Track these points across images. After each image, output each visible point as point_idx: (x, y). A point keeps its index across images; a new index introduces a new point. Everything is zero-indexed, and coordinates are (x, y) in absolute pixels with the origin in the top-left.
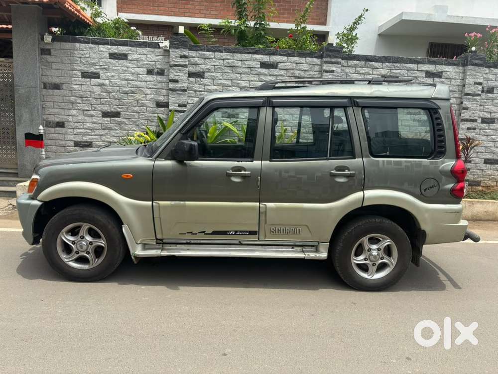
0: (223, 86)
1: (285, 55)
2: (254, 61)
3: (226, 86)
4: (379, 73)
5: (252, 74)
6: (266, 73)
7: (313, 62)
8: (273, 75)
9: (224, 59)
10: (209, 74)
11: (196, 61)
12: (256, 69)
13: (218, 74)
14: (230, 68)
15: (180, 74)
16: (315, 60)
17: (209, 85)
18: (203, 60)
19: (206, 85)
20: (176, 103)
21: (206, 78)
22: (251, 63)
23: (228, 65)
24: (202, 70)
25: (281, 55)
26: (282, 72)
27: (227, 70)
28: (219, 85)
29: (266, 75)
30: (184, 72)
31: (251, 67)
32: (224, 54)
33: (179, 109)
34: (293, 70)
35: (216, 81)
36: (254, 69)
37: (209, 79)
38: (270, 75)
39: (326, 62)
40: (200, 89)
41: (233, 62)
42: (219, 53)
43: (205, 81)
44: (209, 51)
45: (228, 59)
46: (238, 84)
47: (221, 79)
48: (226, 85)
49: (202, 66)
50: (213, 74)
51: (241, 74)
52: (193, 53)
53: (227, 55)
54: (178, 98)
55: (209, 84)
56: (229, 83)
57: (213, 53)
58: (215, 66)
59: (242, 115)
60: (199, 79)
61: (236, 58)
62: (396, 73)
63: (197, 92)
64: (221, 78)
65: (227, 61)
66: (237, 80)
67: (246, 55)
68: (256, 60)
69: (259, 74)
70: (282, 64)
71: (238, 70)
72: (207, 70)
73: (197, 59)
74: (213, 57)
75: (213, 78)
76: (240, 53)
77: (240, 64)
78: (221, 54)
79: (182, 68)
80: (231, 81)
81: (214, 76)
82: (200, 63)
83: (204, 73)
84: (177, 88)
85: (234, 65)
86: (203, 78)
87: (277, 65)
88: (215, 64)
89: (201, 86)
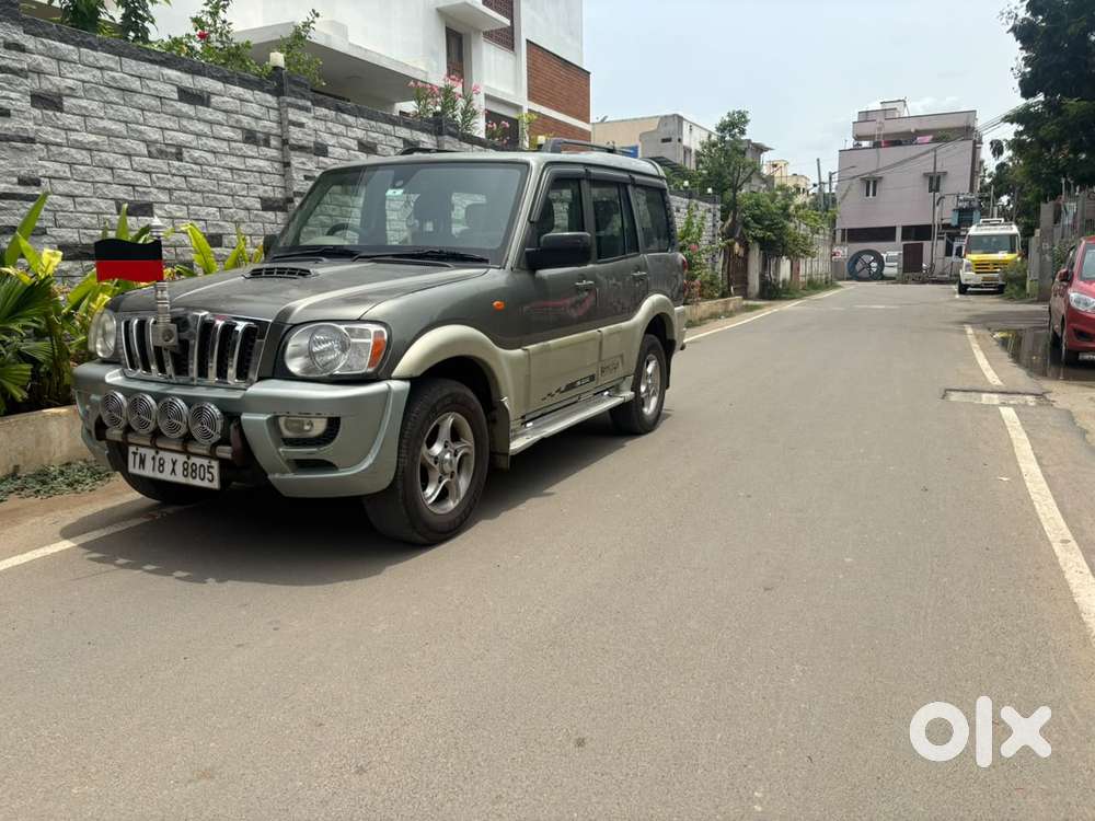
0: (109, 137)
1: (219, 79)
2: (164, 82)
3: (118, 137)
4: (354, 135)
5: (166, 113)
6: (192, 113)
7: (266, 101)
8: (205, 121)
9: (101, 69)
10: (73, 101)
11: (39, 64)
12: (172, 102)
13: (95, 105)
14: (119, 92)
15: (13, 95)
16: (269, 97)
17: (77, 131)
18: (54, 63)
19: (70, 130)
20: (12, 174)
21: (68, 113)
22: (160, 86)
23: (115, 85)
24: (55, 90)
25: (213, 77)
26: (220, 116)
27: (113, 96)
28: (99, 132)
29: (190, 118)
30: (20, 88)
31: (162, 95)
32: (100, 54)
33: (22, 190)
34: (237, 113)
35: (92, 122)
36: (167, 101)
37: (74, 114)
38: (199, 120)
39: (291, 105)
40: (58, 140)
41: (123, 78)
42: (91, 52)
43: (67, 119)
44: (66, 42)
45: (112, 70)
46: (140, 132)
47: (102, 118)
48: (117, 134)
49: (56, 80)
50: (84, 103)
51: (143, 110)
52: (29, 42)
53: (109, 58)
54: (15, 161)
55: (78, 128)
56: (120, 128)
57: (75, 49)
58: (84, 82)
59: (160, 209)
60: (51, 113)
61: (127, 70)
62: (373, 138)
63: (53, 148)
64: (102, 114)
65: (112, 74)
66: (137, 123)
67: (148, 66)
68: (169, 81)
69: (179, 115)
70: (216, 98)
71: (135, 99)
72: (68, 92)
73: (40, 58)
74: (76, 57)
75: (84, 112)
76: (135, 59)
77: (136, 84)
78: (95, 53)
79: (15, 77)
80: (123, 125)
81: (85, 108)
82: (49, 70)
83: (60, 96)
84: (9, 133)
85: (127, 85)
86: (61, 110)
87: (209, 97)
88: (82, 76)
89: (58, 131)
